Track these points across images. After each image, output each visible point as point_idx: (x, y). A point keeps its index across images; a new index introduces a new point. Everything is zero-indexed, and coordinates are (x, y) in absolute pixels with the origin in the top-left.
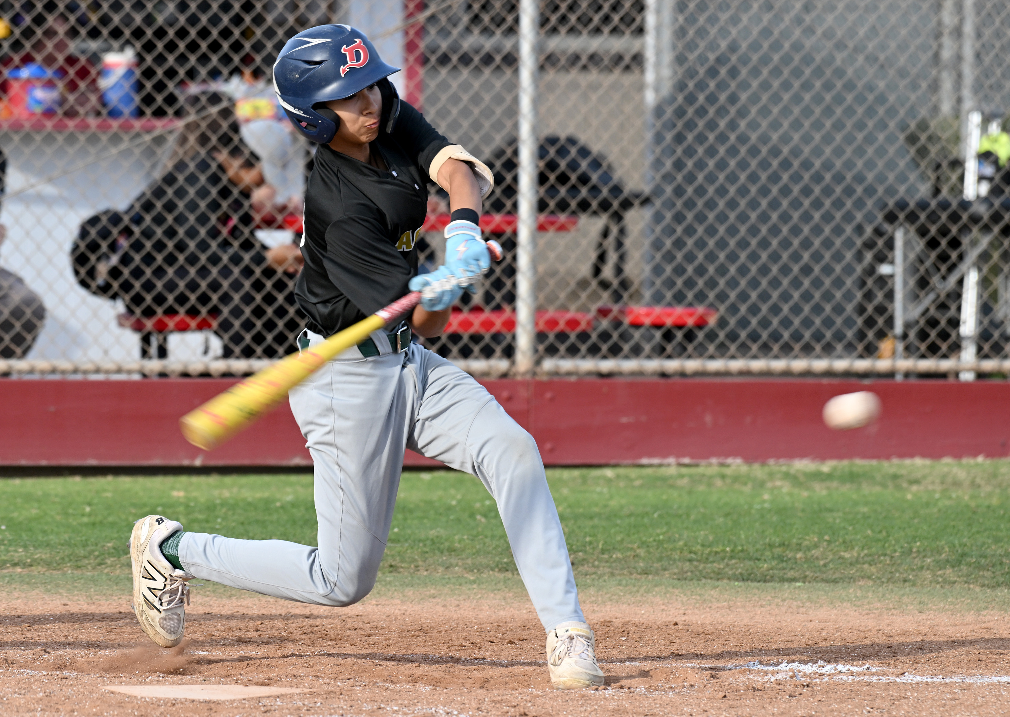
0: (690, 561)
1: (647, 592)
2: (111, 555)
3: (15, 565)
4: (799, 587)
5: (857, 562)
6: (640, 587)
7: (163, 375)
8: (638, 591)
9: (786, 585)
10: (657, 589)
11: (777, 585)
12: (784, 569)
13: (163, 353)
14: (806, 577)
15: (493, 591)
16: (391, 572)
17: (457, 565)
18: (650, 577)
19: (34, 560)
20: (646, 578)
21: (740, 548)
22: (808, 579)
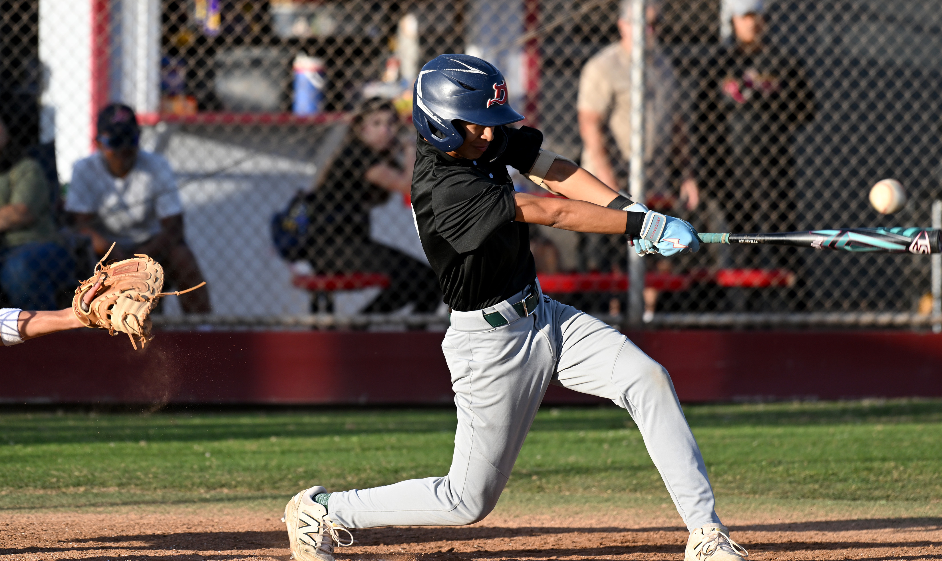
0: (790, 482)
1: (756, 509)
2: (303, 478)
3: (223, 486)
4: (883, 505)
5: (930, 483)
6: (750, 503)
7: (332, 328)
8: (748, 509)
9: (872, 503)
10: (763, 507)
11: (865, 503)
12: (870, 489)
13: (330, 309)
14: (888, 496)
15: (626, 508)
16: (538, 492)
17: (594, 486)
18: (757, 496)
19: (238, 482)
20: (754, 497)
21: (830, 472)
22: (891, 498)
